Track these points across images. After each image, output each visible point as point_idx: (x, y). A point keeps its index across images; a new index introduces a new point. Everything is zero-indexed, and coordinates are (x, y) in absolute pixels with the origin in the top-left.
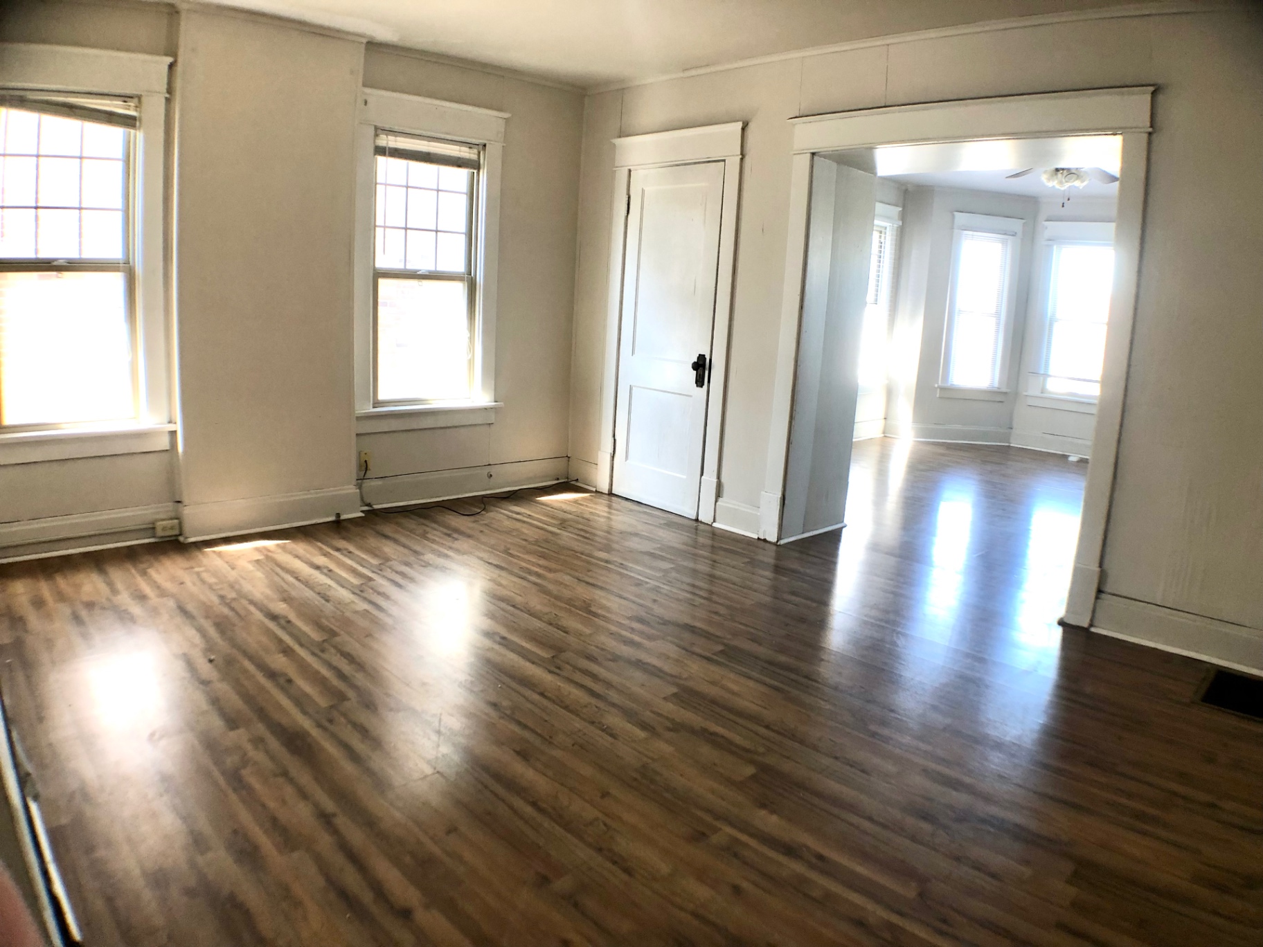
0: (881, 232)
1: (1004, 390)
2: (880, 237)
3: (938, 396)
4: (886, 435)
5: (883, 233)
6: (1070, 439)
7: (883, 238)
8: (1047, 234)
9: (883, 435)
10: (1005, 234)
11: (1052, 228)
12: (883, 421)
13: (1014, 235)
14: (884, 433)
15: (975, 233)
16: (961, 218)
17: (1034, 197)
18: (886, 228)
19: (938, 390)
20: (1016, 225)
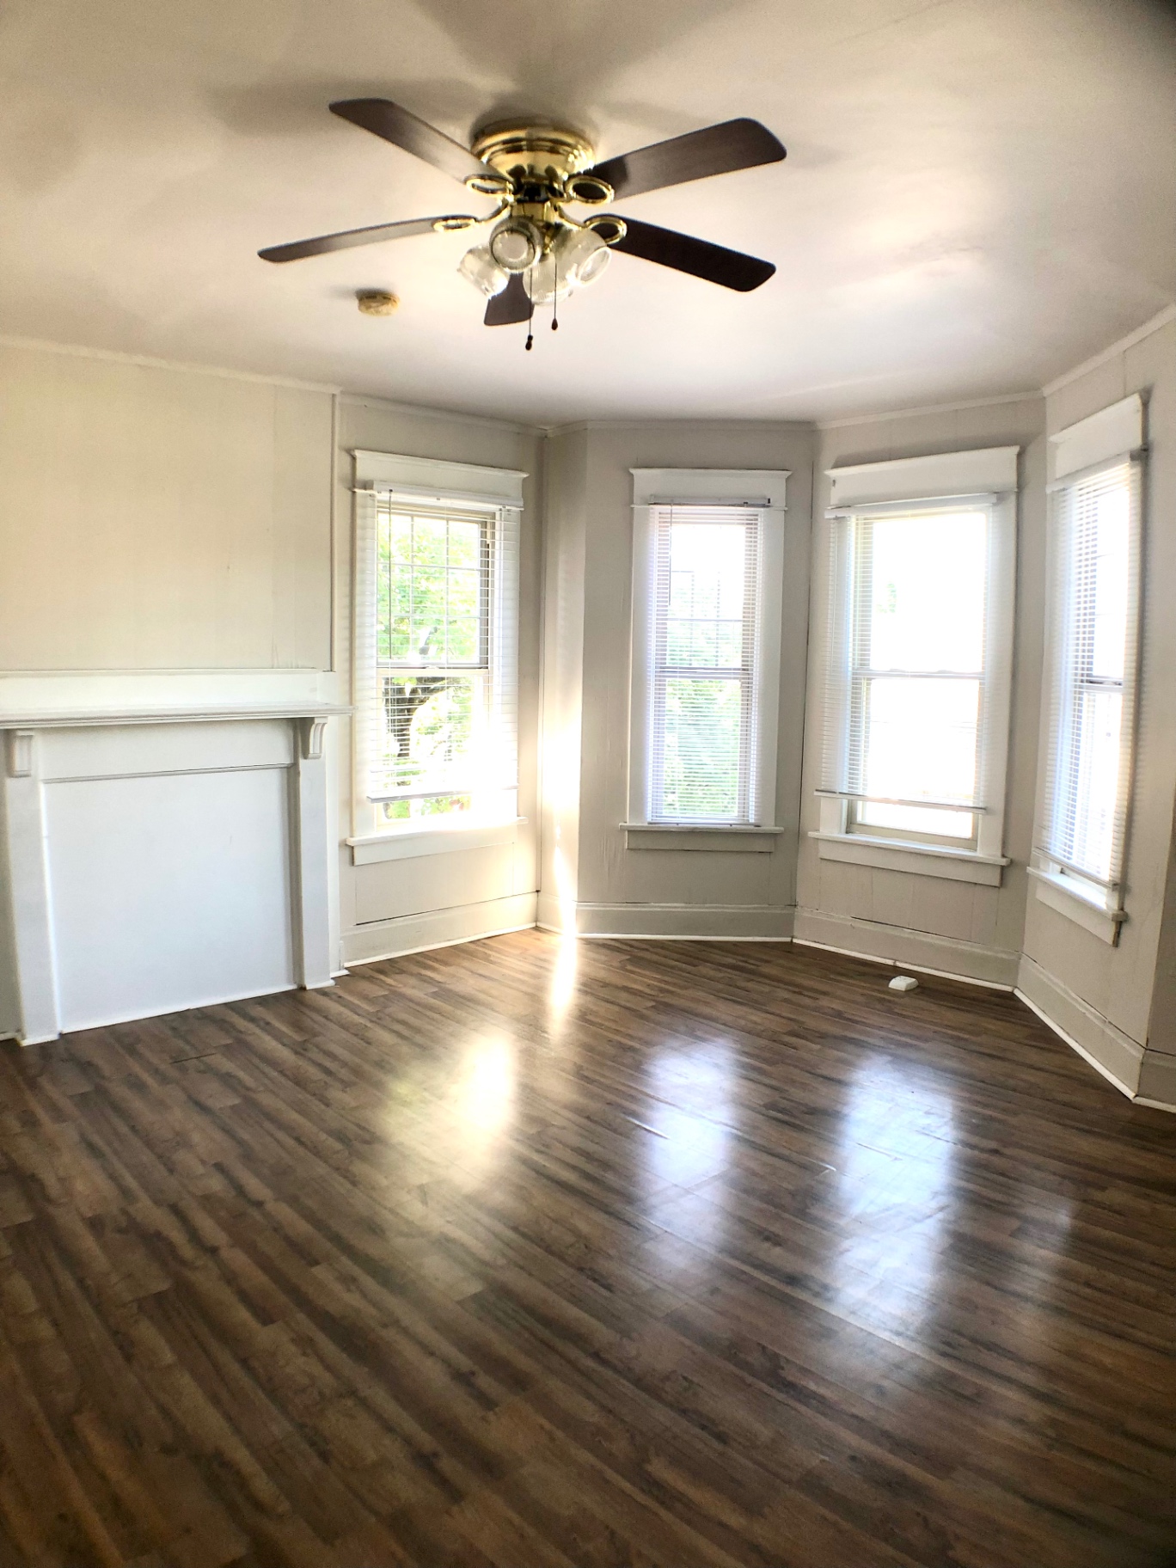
0: (484, 524)
1: (770, 826)
2: (484, 534)
3: (626, 847)
4: (539, 924)
5: (489, 526)
6: (906, 934)
7: (489, 535)
8: (836, 495)
9: (533, 925)
10: (746, 504)
11: (844, 480)
12: (532, 898)
13: (767, 504)
14: (536, 920)
15: (676, 508)
16: (646, 479)
17: (809, 423)
18: (493, 516)
19: (627, 833)
20: (771, 484)
